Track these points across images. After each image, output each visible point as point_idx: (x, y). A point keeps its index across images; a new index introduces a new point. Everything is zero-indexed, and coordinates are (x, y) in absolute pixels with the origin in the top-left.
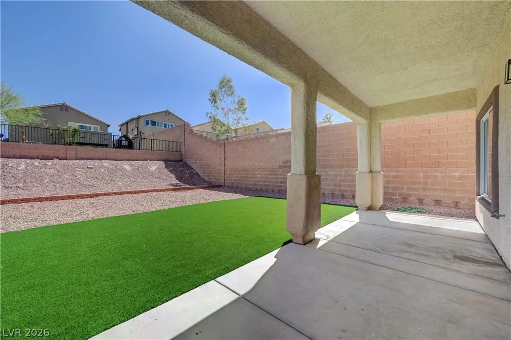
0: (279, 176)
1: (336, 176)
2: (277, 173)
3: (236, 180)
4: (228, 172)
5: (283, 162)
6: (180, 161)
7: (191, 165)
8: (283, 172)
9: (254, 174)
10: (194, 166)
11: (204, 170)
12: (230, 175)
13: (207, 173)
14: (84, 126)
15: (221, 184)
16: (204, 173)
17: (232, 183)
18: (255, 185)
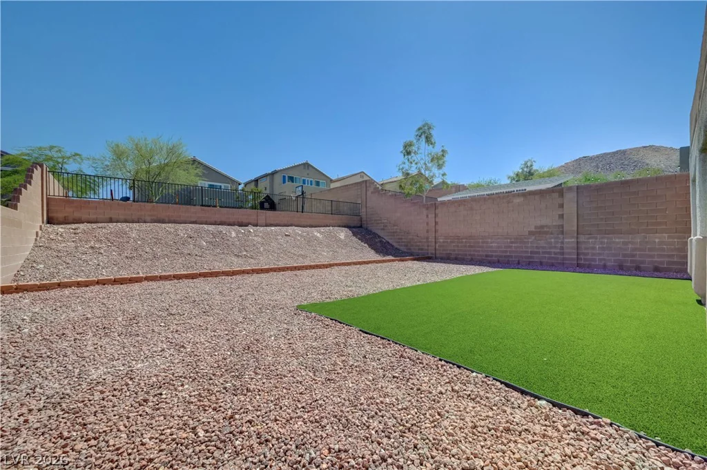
0: (530, 245)
1: (625, 243)
2: (526, 240)
3: (454, 250)
4: (441, 240)
5: (536, 227)
6: (359, 227)
7: (376, 231)
8: (535, 239)
9: (487, 243)
10: (381, 233)
11: (399, 239)
12: (445, 244)
13: (404, 242)
14: (213, 185)
15: (430, 255)
16: (397, 242)
17: (447, 254)
18: (487, 256)
